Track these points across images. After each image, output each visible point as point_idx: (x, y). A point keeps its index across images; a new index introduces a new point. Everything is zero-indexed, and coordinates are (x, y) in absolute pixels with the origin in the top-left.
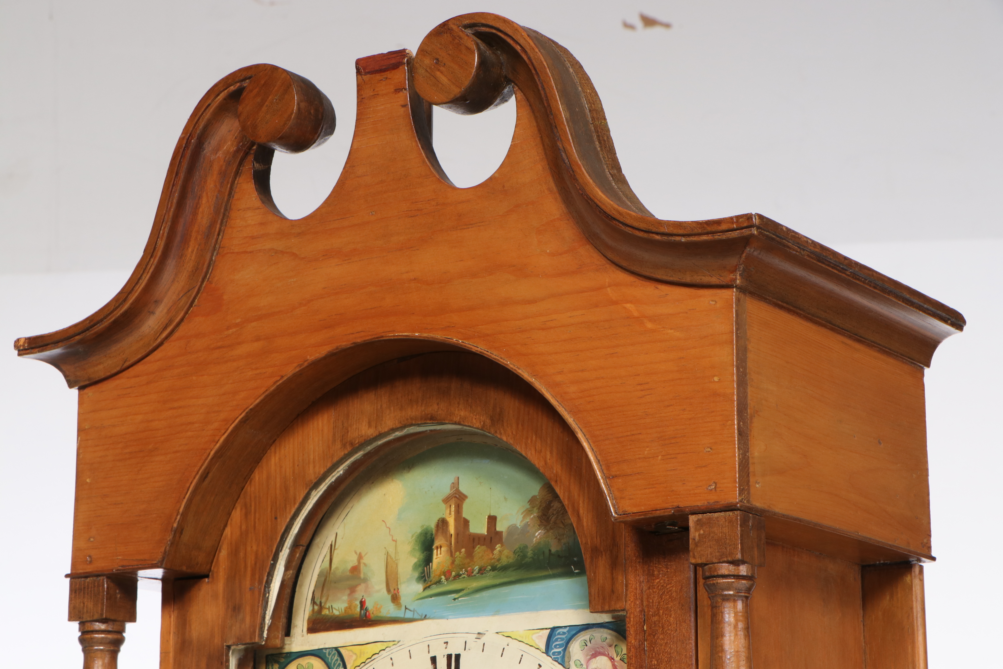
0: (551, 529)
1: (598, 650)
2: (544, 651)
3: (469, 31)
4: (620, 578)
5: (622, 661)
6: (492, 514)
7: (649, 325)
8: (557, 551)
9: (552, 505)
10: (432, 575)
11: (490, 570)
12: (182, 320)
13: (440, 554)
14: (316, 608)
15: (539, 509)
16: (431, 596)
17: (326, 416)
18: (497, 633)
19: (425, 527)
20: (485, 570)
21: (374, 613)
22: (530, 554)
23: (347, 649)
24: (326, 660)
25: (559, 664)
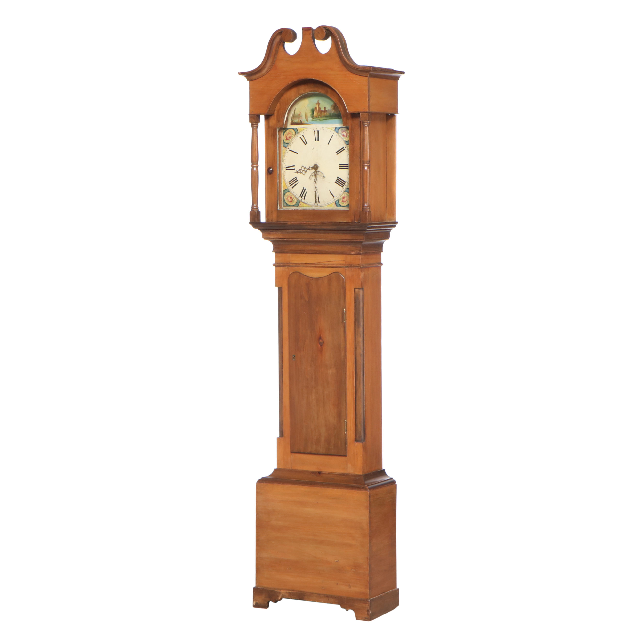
0: (335, 110)
1: (344, 131)
2: (334, 131)
3: (324, 28)
4: (348, 121)
5: (348, 133)
6: (325, 107)
7: (354, 81)
8: (337, 114)
9: (335, 106)
10: (314, 117)
11: (325, 117)
12: (269, 71)
13: (315, 113)
14: (292, 121)
15: (333, 107)
16: (314, 120)
17: (295, 89)
18: (326, 127)
19: (312, 108)
21: (303, 122)
22: (332, 114)
23: (298, 128)
24: (294, 130)
25: (337, 133)
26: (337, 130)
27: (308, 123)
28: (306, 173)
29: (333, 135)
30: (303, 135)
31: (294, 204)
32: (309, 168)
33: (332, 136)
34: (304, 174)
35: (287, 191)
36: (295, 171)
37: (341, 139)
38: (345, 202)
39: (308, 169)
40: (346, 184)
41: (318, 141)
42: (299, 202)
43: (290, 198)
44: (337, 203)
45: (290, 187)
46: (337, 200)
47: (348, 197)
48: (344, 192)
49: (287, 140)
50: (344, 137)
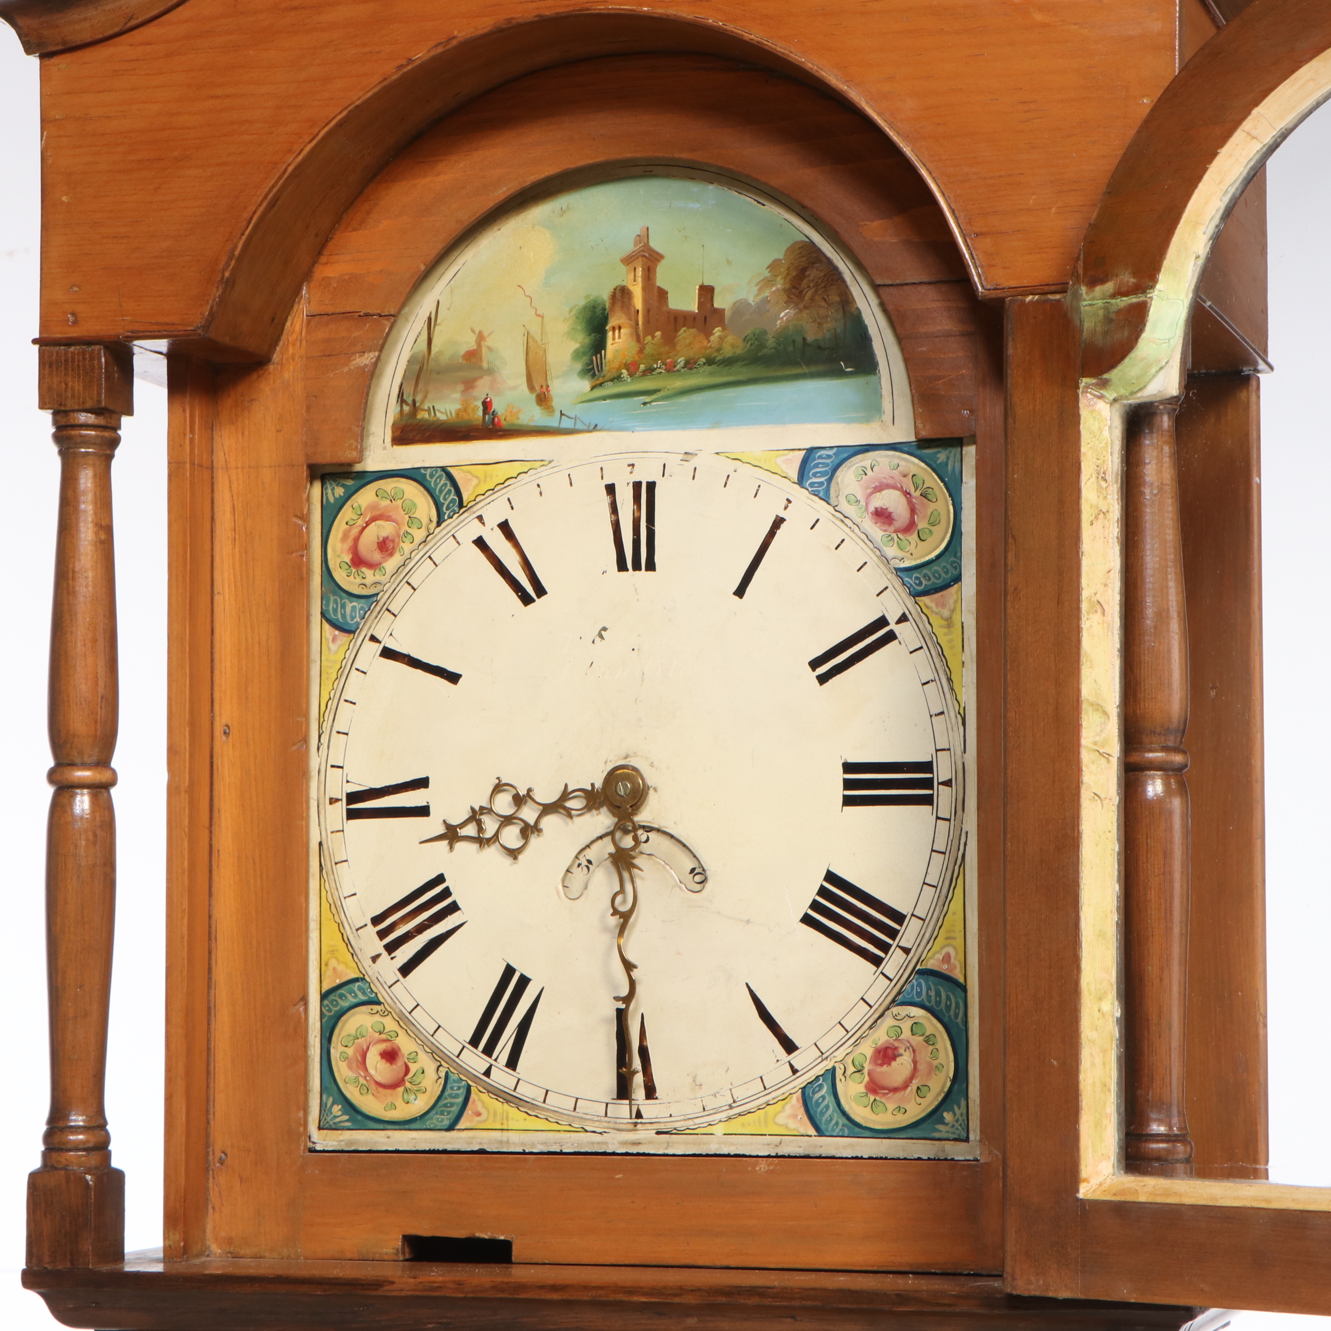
0: (806, 307)
1: (885, 481)
2: (796, 481)
5: (925, 497)
6: (705, 284)
7: (1039, 17)
8: (817, 340)
9: (807, 273)
10: (606, 368)
11: (704, 364)
13: (619, 337)
14: (406, 408)
15: (785, 278)
16: (604, 398)
18: (717, 453)
19: (592, 298)
20: (695, 363)
21: (508, 419)
22: (771, 342)
23: (462, 470)
24: (426, 484)
25: (821, 499)
26: (823, 474)
27: (552, 422)
28: (534, 840)
29: (782, 514)
30: (505, 527)
31: (419, 1105)
32: (566, 795)
33: (778, 522)
34: (513, 854)
35: (352, 1000)
36: (432, 825)
37: (855, 551)
38: (895, 1090)
39: (548, 809)
40: (909, 934)
41: (643, 573)
42: (462, 1092)
43: (378, 1058)
44: (823, 1097)
45: (379, 961)
46: (818, 1077)
47: (931, 1048)
48: (888, 1008)
49: (364, 570)
50: (892, 529)
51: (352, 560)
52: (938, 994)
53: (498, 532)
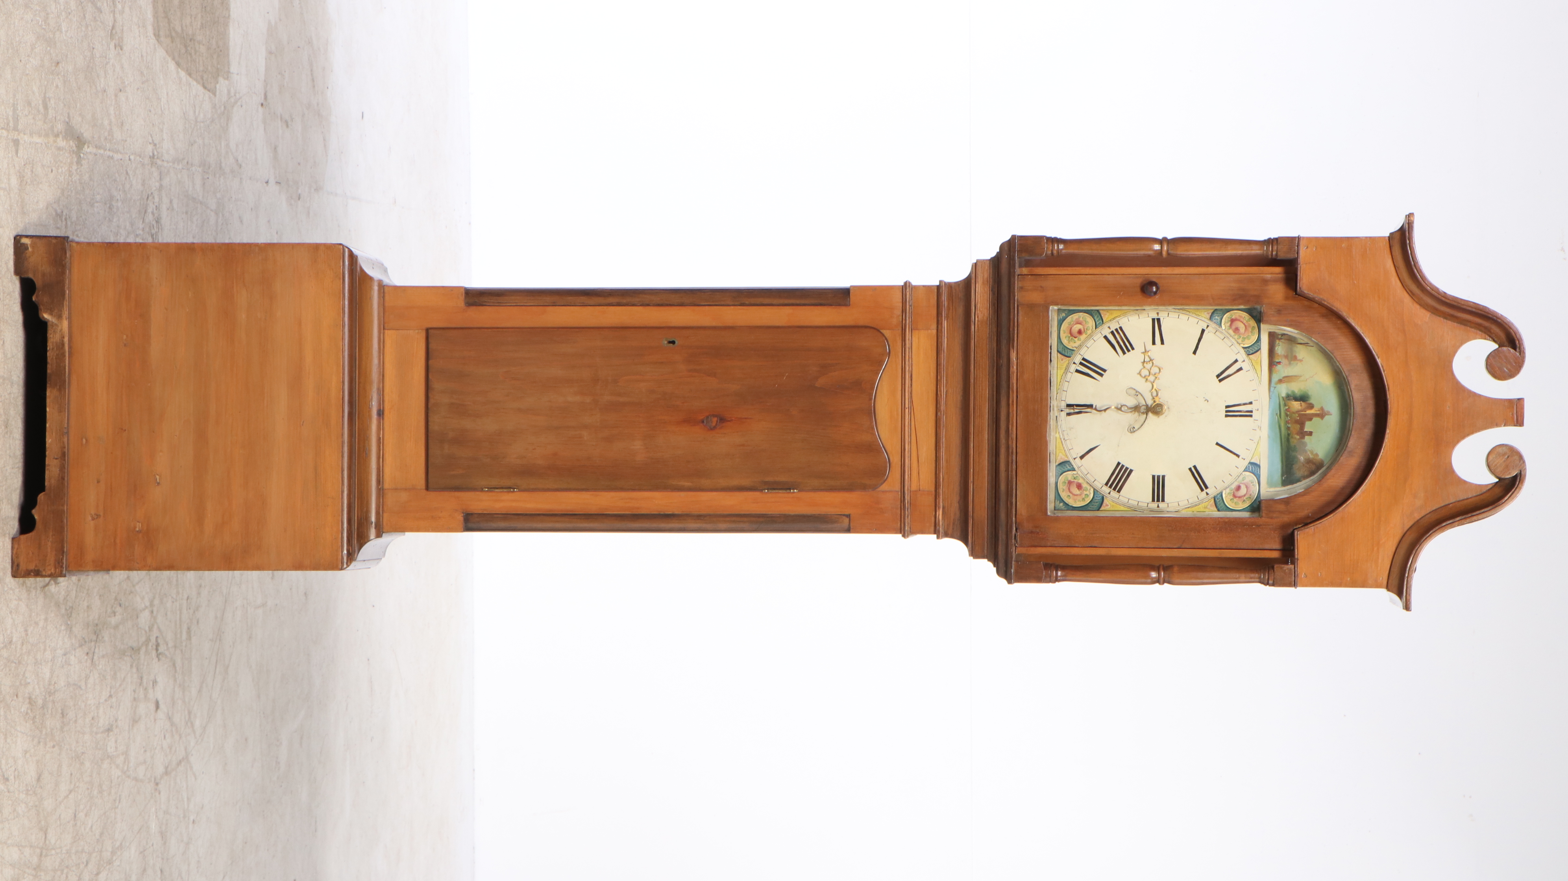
0: (1304, 465)
1: (1249, 488)
2: (1250, 462)
3: (1518, 473)
6: (1313, 433)
8: (1293, 468)
10: (1289, 401)
11: (1288, 433)
13: (1298, 406)
14: (1280, 336)
15: (1313, 458)
16: (1279, 401)
18: (1260, 437)
19: (1311, 397)
20: (1288, 430)
21: (1275, 370)
22: (1293, 455)
23: (1259, 355)
24: (1256, 344)
25: (1245, 469)
26: (1252, 470)
27: (1273, 384)
28: (1143, 379)
29: (1240, 457)
30: (1241, 369)
31: (1065, 341)
32: (1157, 391)
34: (1140, 374)
35: (1097, 320)
36: (1149, 346)
37: (1228, 480)
39: (1153, 384)
40: (1114, 494)
41: (1225, 413)
42: (1069, 355)
43: (1079, 328)
44: (1067, 467)
45: (1108, 329)
46: (1072, 466)
47: (1081, 500)
48: (1093, 487)
49: (1230, 323)
50: (1235, 491)
51: (1233, 319)
52: (1097, 502)
53: (1239, 367)
